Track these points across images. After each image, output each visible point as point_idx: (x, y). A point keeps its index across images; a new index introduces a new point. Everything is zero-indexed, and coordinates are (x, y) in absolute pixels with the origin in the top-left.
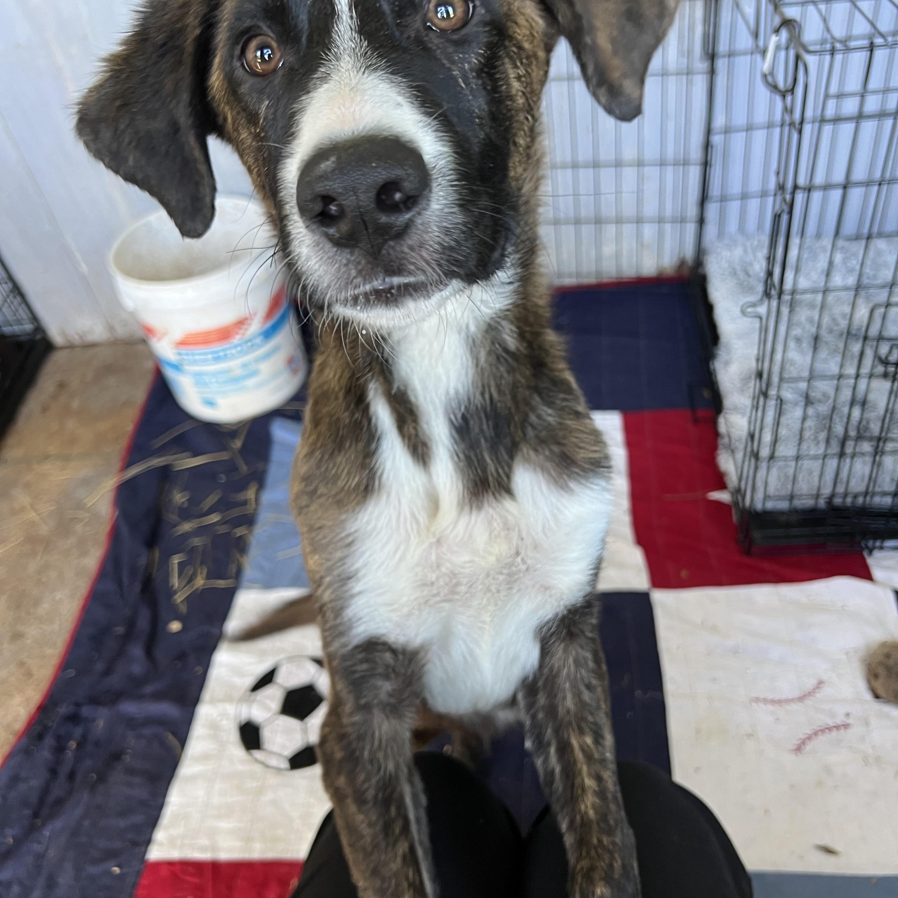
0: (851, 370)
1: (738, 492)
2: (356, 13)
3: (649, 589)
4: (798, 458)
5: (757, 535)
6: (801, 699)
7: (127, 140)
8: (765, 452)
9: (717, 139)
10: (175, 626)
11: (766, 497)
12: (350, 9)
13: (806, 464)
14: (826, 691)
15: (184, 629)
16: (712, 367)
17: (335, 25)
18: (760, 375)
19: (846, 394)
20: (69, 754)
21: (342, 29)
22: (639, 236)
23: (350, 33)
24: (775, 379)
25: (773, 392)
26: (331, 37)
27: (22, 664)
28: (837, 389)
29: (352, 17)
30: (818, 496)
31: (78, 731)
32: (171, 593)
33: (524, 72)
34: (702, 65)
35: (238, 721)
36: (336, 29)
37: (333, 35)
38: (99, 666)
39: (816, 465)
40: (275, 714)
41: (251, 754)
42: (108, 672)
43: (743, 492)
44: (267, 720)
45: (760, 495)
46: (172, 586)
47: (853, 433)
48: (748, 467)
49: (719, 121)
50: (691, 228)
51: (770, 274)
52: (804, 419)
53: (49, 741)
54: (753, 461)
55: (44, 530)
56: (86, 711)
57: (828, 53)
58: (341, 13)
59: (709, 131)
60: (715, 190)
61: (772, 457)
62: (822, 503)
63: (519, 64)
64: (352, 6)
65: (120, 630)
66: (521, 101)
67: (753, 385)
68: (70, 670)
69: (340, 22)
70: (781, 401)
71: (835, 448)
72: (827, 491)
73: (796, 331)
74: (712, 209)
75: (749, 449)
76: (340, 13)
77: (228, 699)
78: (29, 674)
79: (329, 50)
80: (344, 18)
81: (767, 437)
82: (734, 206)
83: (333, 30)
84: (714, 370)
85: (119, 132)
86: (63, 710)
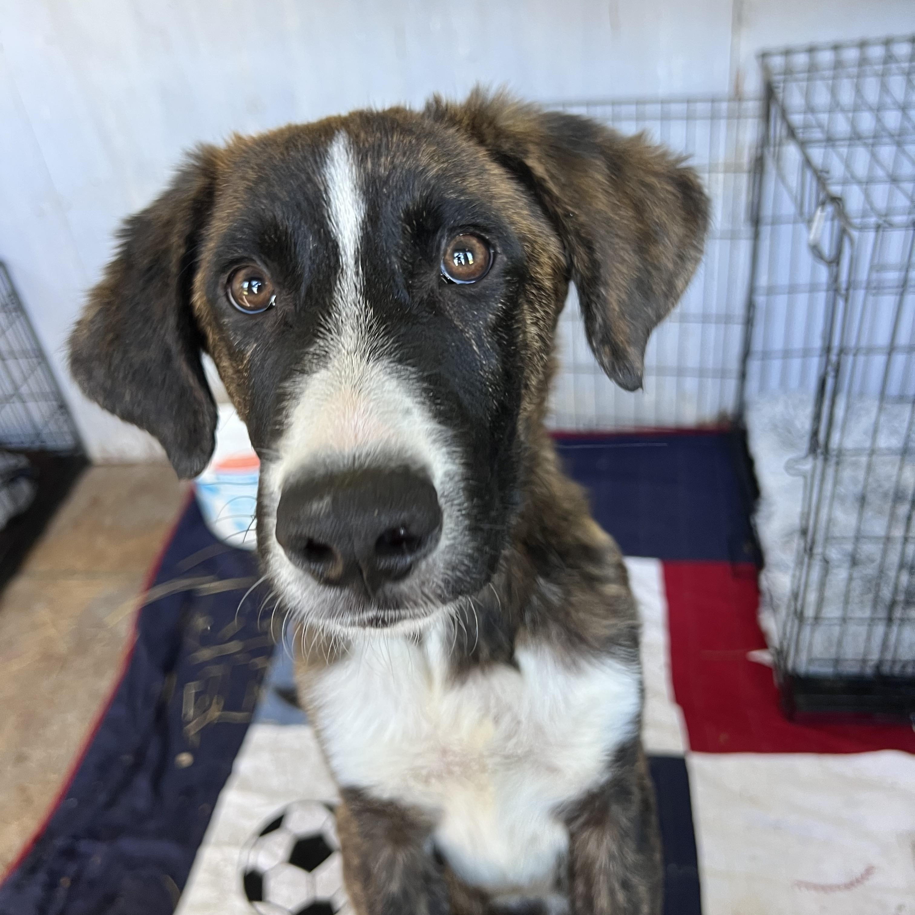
0: (898, 532)
1: (781, 653)
2: (363, 270)
3: (686, 753)
4: (844, 620)
5: (801, 700)
6: (850, 885)
7: (121, 375)
8: (810, 612)
9: (760, 300)
10: (185, 759)
11: (811, 661)
12: (356, 262)
13: (852, 628)
14: (876, 879)
15: (195, 763)
16: (752, 522)
17: (338, 282)
18: (804, 532)
19: (894, 558)
20: (61, 893)
21: (346, 289)
22: (679, 387)
23: (354, 293)
24: (820, 537)
25: (818, 550)
26: (332, 297)
27: (23, 790)
28: (885, 553)
29: (357, 274)
30: (864, 661)
31: (72, 868)
32: (183, 723)
33: (543, 313)
34: (745, 229)
35: (241, 869)
36: (339, 286)
37: (335, 294)
38: (102, 798)
39: (863, 630)
40: (282, 863)
41: (253, 906)
42: (111, 803)
43: (784, 655)
44: (272, 869)
45: (804, 657)
46: (185, 715)
47: (901, 597)
48: (792, 627)
49: (763, 281)
50: (732, 384)
51: (815, 433)
52: (850, 579)
53: (41, 877)
54: (796, 622)
55: (62, 647)
56: (84, 846)
57: (872, 230)
58: (347, 266)
59: (752, 290)
60: (757, 345)
61: (817, 619)
62: (869, 671)
63: (537, 306)
64: (358, 260)
65: (127, 758)
66: (537, 345)
67: (797, 543)
68: (72, 799)
69: (343, 278)
70: (826, 561)
71: (882, 613)
72: (875, 656)
73: (841, 490)
74: (754, 366)
75: (792, 608)
76: (345, 267)
77: (233, 842)
78: (28, 801)
79: (330, 315)
80: (349, 273)
81: (812, 597)
82: (776, 365)
83: (336, 289)
84: (755, 526)
85: (112, 368)
86: (60, 842)
